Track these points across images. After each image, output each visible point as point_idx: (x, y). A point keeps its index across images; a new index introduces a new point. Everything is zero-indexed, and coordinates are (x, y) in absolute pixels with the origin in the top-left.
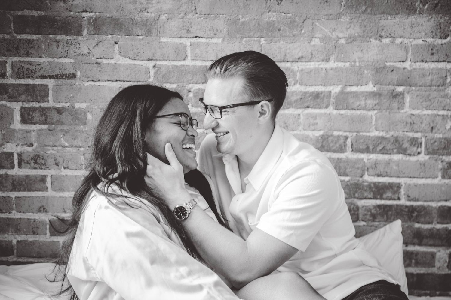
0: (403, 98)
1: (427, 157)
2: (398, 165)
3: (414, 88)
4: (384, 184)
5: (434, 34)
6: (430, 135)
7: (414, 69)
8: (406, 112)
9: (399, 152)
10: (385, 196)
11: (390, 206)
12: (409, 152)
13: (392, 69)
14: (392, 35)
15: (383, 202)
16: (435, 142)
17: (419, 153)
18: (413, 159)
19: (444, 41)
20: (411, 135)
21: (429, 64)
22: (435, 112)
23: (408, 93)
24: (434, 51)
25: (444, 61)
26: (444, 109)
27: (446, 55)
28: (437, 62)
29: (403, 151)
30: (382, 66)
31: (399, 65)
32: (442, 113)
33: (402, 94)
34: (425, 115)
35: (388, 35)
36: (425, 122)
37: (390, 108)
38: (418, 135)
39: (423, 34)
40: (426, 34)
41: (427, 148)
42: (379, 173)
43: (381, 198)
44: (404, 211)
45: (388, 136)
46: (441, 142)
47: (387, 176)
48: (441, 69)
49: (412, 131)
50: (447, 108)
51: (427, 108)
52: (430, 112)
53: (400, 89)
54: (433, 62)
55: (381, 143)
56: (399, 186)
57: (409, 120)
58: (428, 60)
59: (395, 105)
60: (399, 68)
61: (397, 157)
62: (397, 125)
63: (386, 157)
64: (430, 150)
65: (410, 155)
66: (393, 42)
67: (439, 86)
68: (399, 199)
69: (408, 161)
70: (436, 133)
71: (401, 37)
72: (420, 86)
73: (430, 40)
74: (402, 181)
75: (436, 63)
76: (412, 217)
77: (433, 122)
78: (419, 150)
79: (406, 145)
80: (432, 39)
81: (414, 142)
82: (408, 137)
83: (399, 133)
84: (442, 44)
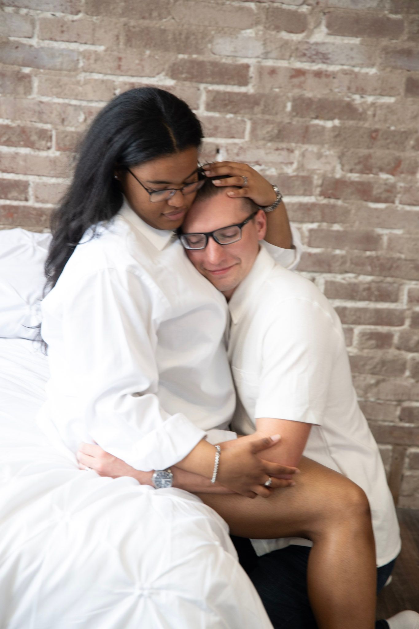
0: (30, 82)
1: (58, 154)
2: (25, 161)
3: (42, 71)
4: (9, 181)
5: (64, 7)
6: (61, 128)
7: (42, 48)
8: (33, 99)
9: (26, 146)
10: (10, 196)
11: (16, 208)
12: (37, 145)
13: (16, 45)
14: (16, 3)
15: (8, 202)
16: (66, 136)
17: (49, 148)
18: (44, 154)
19: (76, 17)
20: (40, 125)
21: (60, 43)
22: (67, 101)
23: (36, 76)
24: (64, 28)
25: (75, 42)
26: (76, 99)
27: (78, 35)
28: (67, 41)
29: (30, 144)
30: (4, 40)
31: (24, 41)
32: (74, 102)
33: (28, 76)
34: (55, 103)
35: (11, 3)
36: (55, 113)
37: (14, 92)
38: (48, 127)
39: (51, 6)
40: (55, 7)
41: (58, 144)
42: (4, 169)
43: (6, 198)
44: (32, 214)
45: (14, 125)
46: (73, 137)
47: (12, 172)
48: (72, 51)
49: (41, 121)
50: (79, 98)
51: (58, 95)
52: (61, 101)
53: (27, 70)
54: (63, 41)
55: (5, 133)
56: (26, 185)
57: (37, 108)
58: (58, 38)
59: (21, 89)
60: (24, 45)
61: (24, 151)
62: (23, 113)
63: (12, 150)
64: (61, 145)
65: (39, 149)
66: (17, 13)
67: (69, 71)
68: (26, 200)
69: (37, 157)
70: (68, 126)
71: (26, 7)
72: (49, 69)
73: (59, 14)
74: (31, 179)
75: (67, 43)
76: (40, 220)
77: (64, 112)
78: (49, 144)
79: (34, 138)
80: (62, 14)
81: (44, 135)
82: (37, 128)
83: (27, 123)
84: (73, 21)
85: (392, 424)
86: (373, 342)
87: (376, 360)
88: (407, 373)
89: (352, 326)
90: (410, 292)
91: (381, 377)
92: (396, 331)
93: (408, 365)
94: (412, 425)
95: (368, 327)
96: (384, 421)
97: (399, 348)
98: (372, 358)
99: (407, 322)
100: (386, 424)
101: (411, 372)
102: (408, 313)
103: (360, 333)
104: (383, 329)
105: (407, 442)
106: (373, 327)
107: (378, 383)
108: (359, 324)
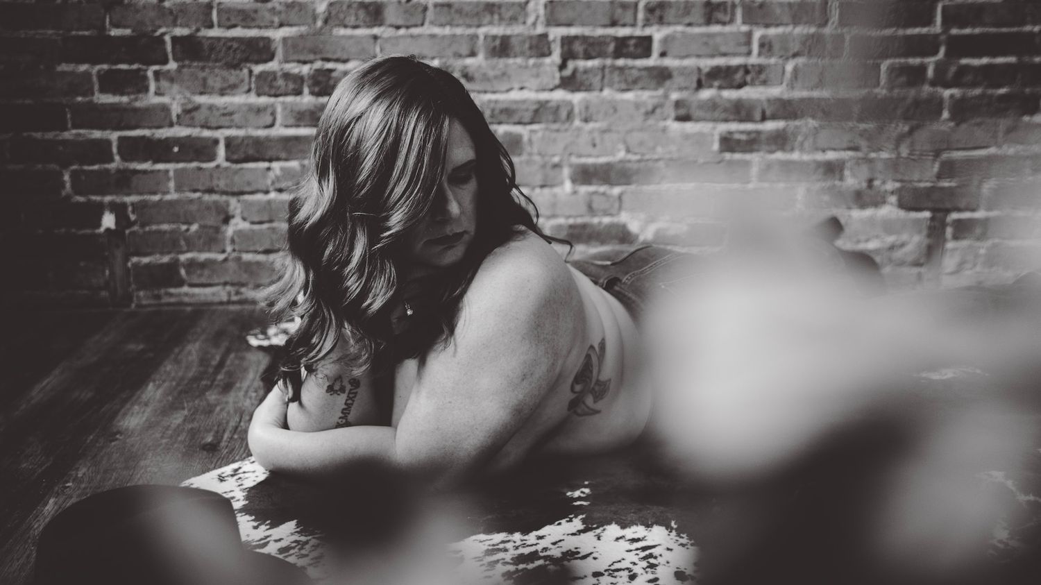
85: (928, 185)
86: (903, 79)
87: (909, 101)
88: (946, 115)
89: (879, 61)
90: (944, 9)
91: (914, 123)
92: (931, 62)
93: (947, 104)
94: (953, 184)
95: (897, 60)
96: (920, 181)
97: (933, 83)
98: (904, 99)
99: (942, 51)
100: (922, 185)
101: (950, 112)
102: (943, 37)
103: (888, 68)
104: (915, 61)
105: (948, 205)
106: (903, 60)
107: (911, 132)
108: (887, 57)
